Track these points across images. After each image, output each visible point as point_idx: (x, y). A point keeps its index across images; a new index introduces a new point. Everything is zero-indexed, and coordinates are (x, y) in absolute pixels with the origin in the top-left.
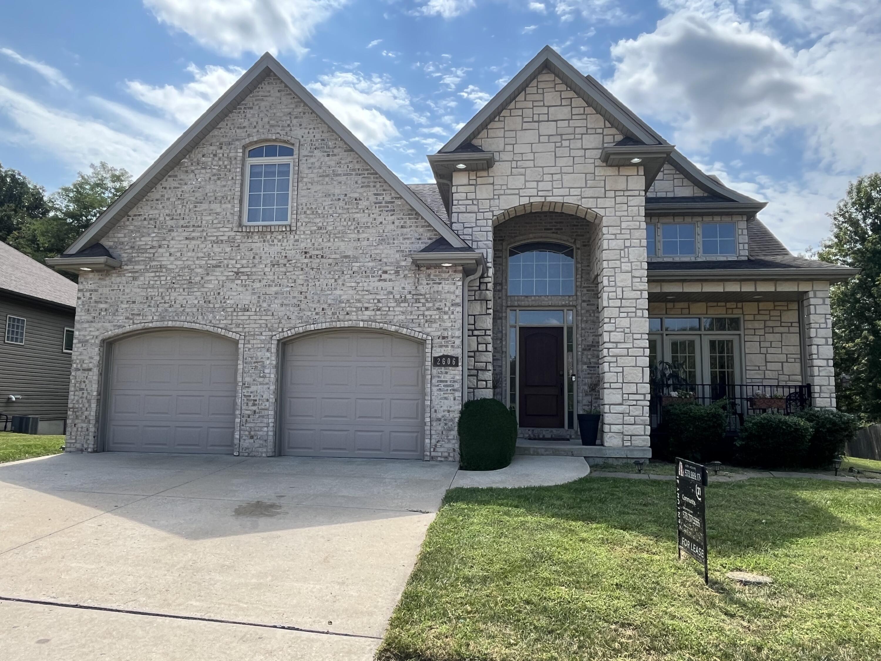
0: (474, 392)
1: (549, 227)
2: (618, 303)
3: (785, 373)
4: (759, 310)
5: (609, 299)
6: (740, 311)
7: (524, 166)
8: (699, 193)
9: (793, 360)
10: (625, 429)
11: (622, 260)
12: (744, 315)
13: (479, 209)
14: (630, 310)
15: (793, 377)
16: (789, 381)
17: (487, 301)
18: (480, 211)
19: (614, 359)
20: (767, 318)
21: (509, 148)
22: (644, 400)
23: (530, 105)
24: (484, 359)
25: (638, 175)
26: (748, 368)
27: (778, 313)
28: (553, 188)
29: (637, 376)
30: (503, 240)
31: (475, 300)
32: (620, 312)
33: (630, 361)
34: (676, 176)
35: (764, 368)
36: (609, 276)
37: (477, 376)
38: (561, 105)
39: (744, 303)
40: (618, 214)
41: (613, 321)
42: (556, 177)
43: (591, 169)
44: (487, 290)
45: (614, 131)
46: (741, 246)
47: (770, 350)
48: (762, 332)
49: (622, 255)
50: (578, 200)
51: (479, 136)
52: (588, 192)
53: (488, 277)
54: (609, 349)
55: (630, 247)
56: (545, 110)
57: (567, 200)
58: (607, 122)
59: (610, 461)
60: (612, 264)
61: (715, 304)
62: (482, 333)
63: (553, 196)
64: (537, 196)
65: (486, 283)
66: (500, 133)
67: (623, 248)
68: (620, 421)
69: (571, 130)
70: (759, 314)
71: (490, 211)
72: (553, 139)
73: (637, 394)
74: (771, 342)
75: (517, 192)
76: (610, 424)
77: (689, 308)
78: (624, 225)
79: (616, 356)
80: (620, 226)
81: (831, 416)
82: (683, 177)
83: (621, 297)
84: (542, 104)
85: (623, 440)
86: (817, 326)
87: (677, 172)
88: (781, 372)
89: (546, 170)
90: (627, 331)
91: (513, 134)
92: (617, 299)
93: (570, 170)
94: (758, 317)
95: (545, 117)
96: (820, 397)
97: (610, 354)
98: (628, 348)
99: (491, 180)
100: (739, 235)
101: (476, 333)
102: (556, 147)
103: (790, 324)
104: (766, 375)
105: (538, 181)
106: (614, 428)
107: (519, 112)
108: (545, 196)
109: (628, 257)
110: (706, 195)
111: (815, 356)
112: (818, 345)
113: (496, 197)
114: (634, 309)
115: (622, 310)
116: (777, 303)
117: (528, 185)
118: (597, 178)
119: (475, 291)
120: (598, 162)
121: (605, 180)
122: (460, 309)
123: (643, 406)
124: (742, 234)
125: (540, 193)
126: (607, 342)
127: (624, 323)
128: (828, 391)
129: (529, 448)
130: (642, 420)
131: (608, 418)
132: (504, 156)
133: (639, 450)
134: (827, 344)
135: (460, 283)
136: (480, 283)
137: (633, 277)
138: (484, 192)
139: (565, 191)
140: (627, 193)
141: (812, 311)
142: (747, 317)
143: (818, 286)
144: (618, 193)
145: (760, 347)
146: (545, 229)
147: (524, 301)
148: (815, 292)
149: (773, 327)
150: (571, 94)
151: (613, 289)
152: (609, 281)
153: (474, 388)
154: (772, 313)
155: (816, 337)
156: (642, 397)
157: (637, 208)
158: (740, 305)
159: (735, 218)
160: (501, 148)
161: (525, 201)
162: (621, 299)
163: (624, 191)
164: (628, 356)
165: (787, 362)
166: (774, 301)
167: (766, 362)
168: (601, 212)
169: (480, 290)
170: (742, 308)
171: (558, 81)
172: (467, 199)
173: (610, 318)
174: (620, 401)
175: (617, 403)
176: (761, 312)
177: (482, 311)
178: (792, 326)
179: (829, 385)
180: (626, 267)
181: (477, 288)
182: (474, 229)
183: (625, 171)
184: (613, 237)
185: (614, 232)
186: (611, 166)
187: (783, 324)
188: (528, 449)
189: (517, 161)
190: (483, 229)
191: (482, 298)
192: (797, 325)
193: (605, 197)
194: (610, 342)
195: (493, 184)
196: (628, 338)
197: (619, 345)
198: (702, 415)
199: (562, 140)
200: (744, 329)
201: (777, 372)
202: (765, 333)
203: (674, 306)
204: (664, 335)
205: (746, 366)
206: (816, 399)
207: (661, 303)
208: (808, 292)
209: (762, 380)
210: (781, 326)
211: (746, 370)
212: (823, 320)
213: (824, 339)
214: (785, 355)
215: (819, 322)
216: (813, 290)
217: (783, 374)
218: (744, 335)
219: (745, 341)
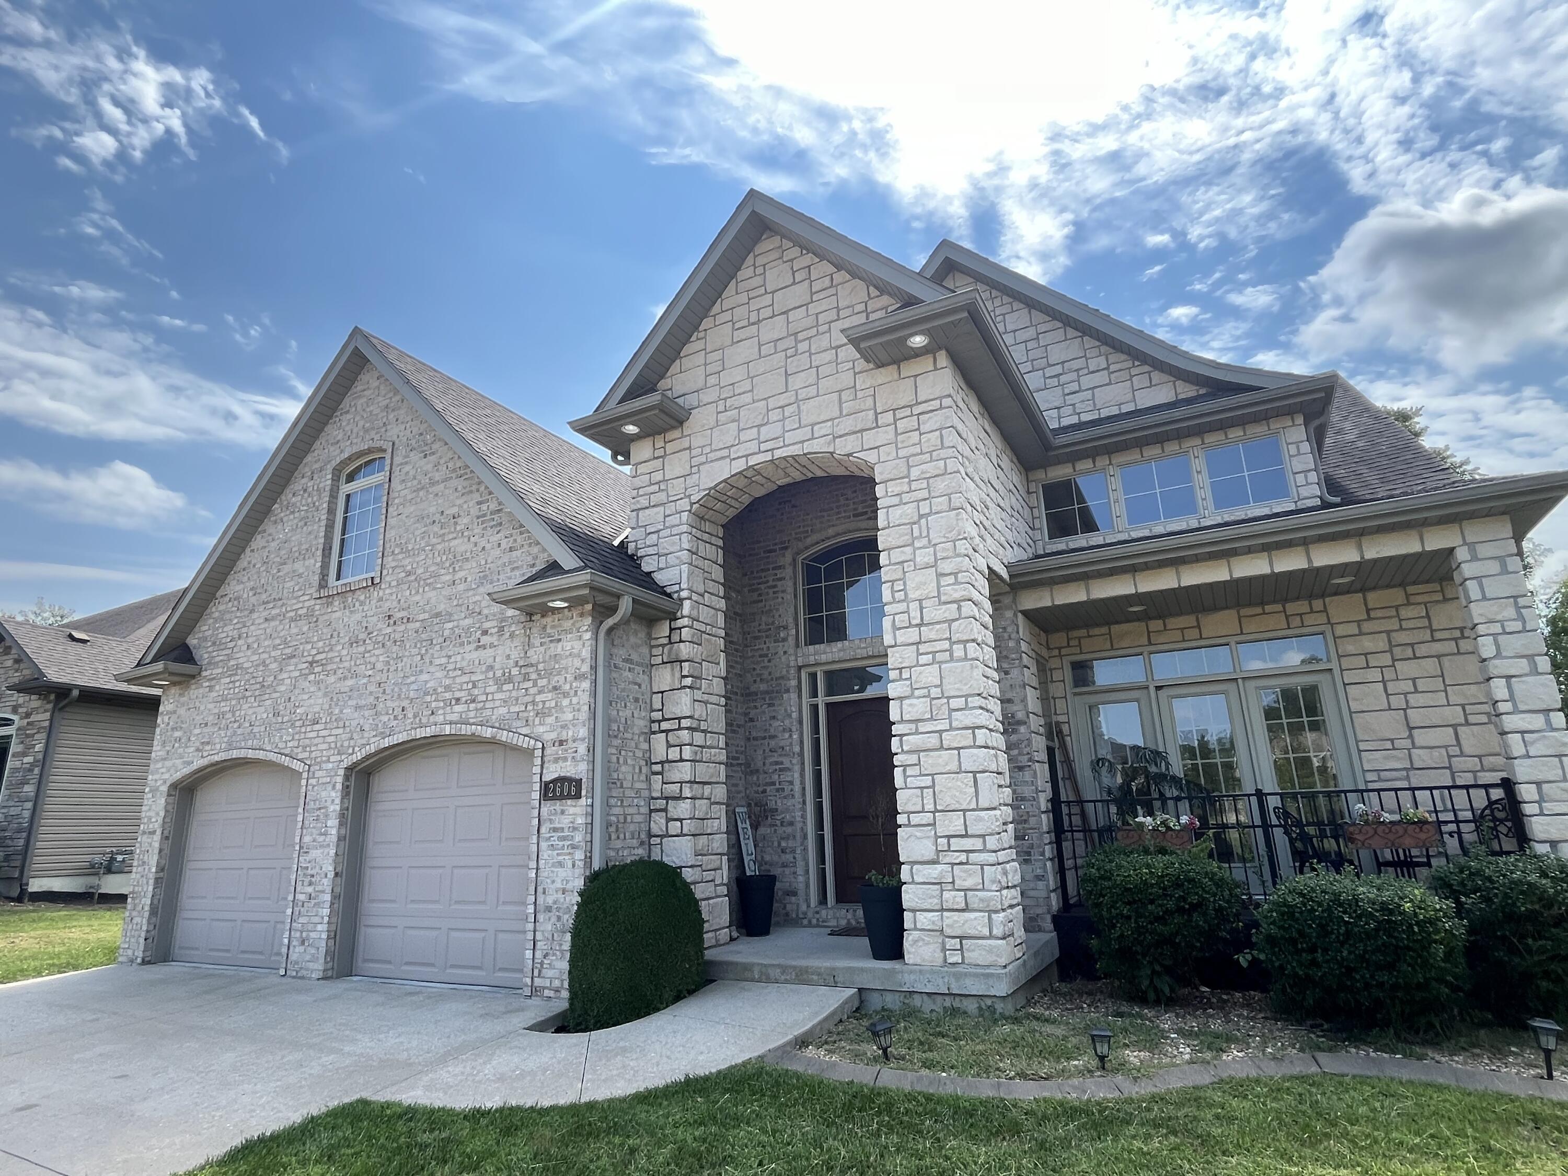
0: (661, 844)
1: (860, 510)
2: (912, 635)
3: (1467, 750)
4: (1368, 611)
5: (895, 628)
6: (1321, 618)
7: (737, 404)
8: (1187, 391)
9: (1483, 719)
10: (946, 922)
11: (917, 544)
12: (1332, 625)
13: (668, 496)
14: (939, 646)
15: (1493, 759)
16: (1483, 770)
17: (681, 661)
18: (671, 499)
19: (913, 759)
20: (1393, 624)
21: (712, 380)
22: (984, 850)
23: (743, 298)
24: (676, 776)
25: (936, 369)
26: (1362, 746)
27: (1417, 611)
28: (785, 431)
29: (965, 793)
30: (786, 548)
31: (663, 663)
32: (919, 654)
33: (946, 760)
34: (1134, 371)
35: (1407, 743)
36: (893, 581)
37: (665, 810)
38: (794, 283)
39: (1327, 600)
40: (902, 453)
41: (906, 675)
42: (788, 411)
43: (846, 379)
44: (681, 641)
45: (885, 300)
46: (1300, 479)
47: (1413, 699)
48: (1385, 659)
49: (916, 533)
50: (829, 444)
51: (669, 374)
52: (847, 424)
53: (683, 617)
54: (901, 736)
55: (929, 514)
56: (767, 299)
57: (808, 448)
58: (871, 288)
59: (917, 1001)
60: (896, 556)
61: (1259, 610)
62: (673, 725)
63: (785, 446)
64: (760, 452)
65: (680, 629)
66: (699, 359)
67: (916, 518)
68: (935, 903)
69: (810, 321)
70: (1369, 618)
71: (686, 497)
72: (781, 345)
73: (966, 836)
74: (1414, 680)
75: (725, 453)
76: (914, 911)
77: (1199, 627)
78: (915, 473)
79: (917, 751)
80: (908, 476)
81: (1533, 878)
82: (1149, 369)
83: (918, 621)
84: (762, 290)
85: (944, 950)
86: (1497, 628)
87: (1137, 363)
88: (1455, 751)
89: (772, 403)
90: (935, 692)
91: (717, 356)
92: (910, 626)
93: (812, 391)
94: (1367, 627)
95: (767, 312)
96: (1541, 814)
97: (905, 748)
98: (940, 732)
99: (685, 443)
100: (1290, 456)
101: (665, 725)
102: (787, 357)
103: (1457, 634)
104: (1414, 757)
105: (759, 426)
106: (924, 919)
107: (727, 316)
108: (772, 450)
109: (928, 536)
110: (1202, 391)
111: (1505, 707)
112: (1509, 677)
113: (695, 470)
114: (946, 644)
115: (923, 648)
116: (1411, 589)
117: (744, 436)
118: (860, 394)
119: (663, 646)
120: (861, 364)
121: (874, 396)
122: (586, 685)
123: (982, 866)
124: (1299, 454)
125: (764, 447)
126: (899, 722)
127: (929, 675)
128: (1566, 796)
129: (753, 965)
130: (982, 900)
131: (909, 897)
132: (705, 397)
133: (976, 975)
134: (1535, 671)
135: (588, 636)
136: (671, 630)
137: (940, 575)
138: (676, 466)
139: (805, 433)
140: (917, 410)
141: (1471, 595)
142: (1340, 630)
143: (1475, 531)
144: (900, 414)
145: (1388, 695)
146: (854, 516)
147: (825, 653)
148: (1472, 546)
149: (1412, 645)
150: (808, 259)
151: (902, 607)
152: (893, 592)
153: (662, 837)
154: (1404, 613)
155: (1498, 655)
156: (977, 844)
157: (938, 433)
158: (1318, 604)
159: (1275, 424)
160: (700, 384)
161: (739, 465)
162: (919, 626)
163: (911, 406)
164: (942, 748)
165: (1467, 723)
166: (1403, 585)
167: (1411, 729)
168: (871, 457)
169: (670, 643)
170: (1325, 610)
171: (787, 244)
172: (652, 484)
173: (900, 669)
174: (930, 854)
175: (925, 859)
176: (1372, 614)
177: (673, 681)
178: (1463, 637)
179: (1564, 779)
180: (923, 557)
181: (665, 641)
182: (661, 534)
183: (909, 369)
184: (896, 500)
185: (897, 490)
186: (880, 365)
187: (1438, 635)
188: (747, 967)
189: (725, 399)
190: (675, 531)
191: (673, 657)
193: (878, 427)
194: (902, 721)
195: (690, 448)
196: (939, 709)
197: (923, 727)
198: (1145, 883)
199: (797, 342)
200: (1339, 657)
201: (1443, 751)
202: (1394, 660)
203: (1165, 626)
204: (1152, 690)
205: (1357, 742)
206: (1534, 819)
207: (1136, 624)
208: (1452, 550)
209: (1404, 773)
210: (1434, 640)
211: (1360, 751)
212: (1511, 612)
213: (1524, 660)
214: (1459, 709)
215: (1499, 617)
216: (1465, 543)
217: (1462, 754)
218: (1342, 670)
219: (1345, 685)
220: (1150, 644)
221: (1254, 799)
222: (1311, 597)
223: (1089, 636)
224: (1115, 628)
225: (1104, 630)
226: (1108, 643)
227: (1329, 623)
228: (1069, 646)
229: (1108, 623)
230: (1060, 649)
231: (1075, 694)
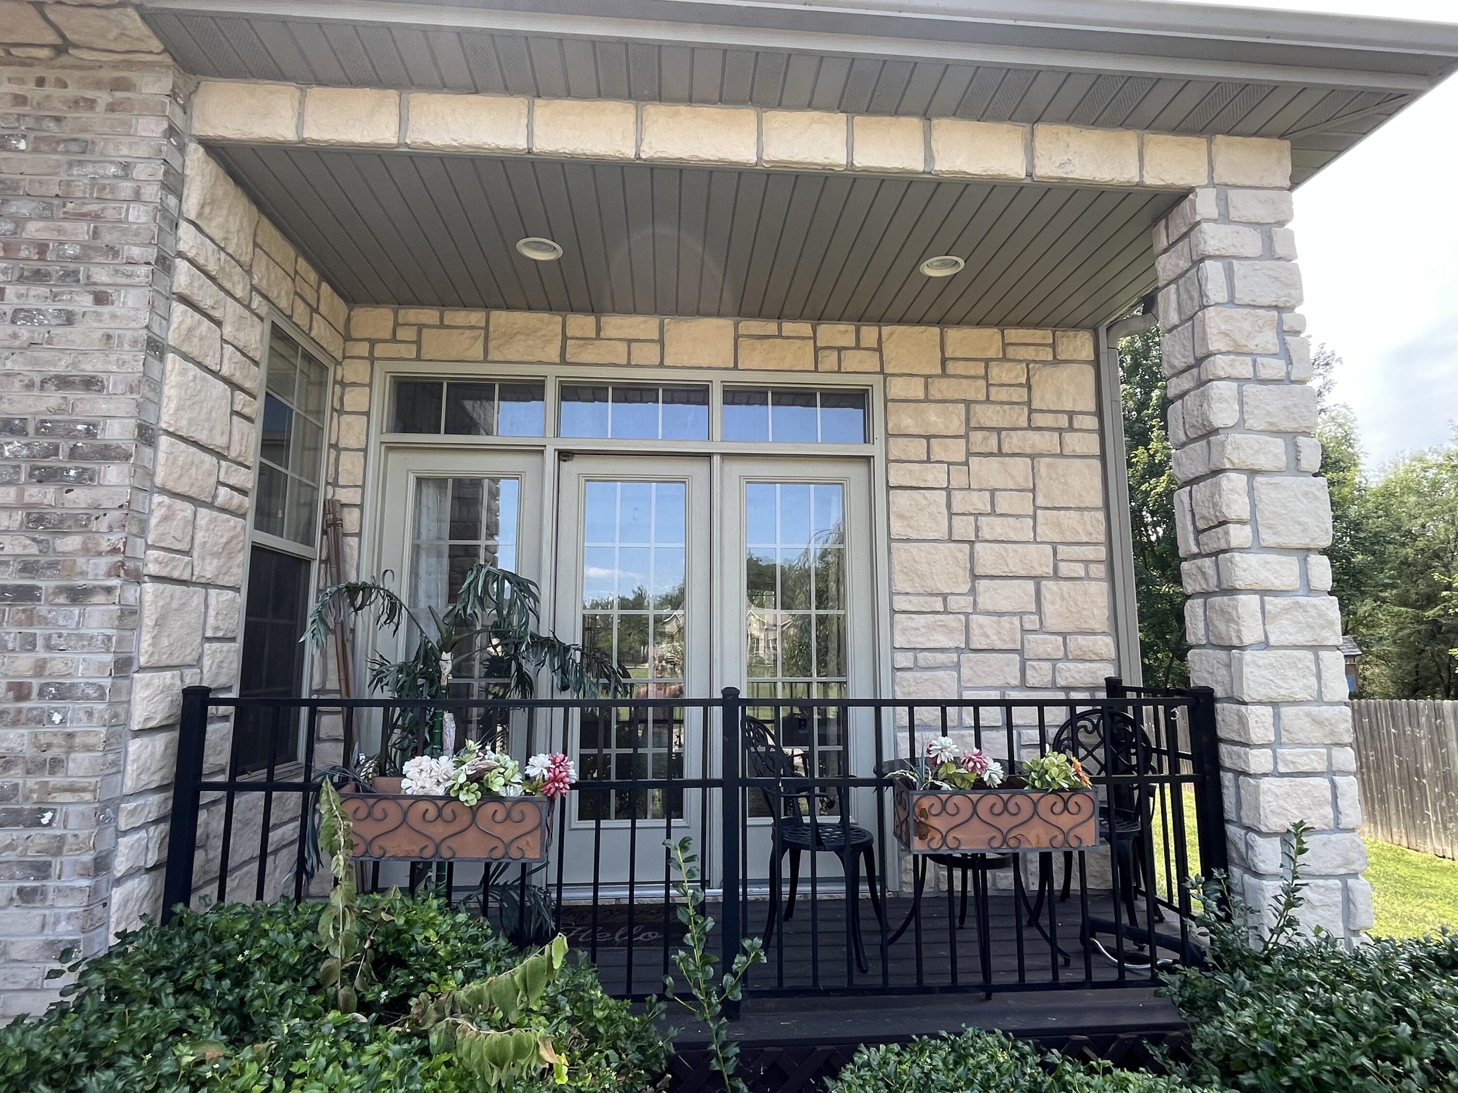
3: (1051, 623)
4: (944, 361)
6: (871, 362)
9: (1079, 570)
12: (886, 376)
15: (1080, 639)
16: (1067, 657)
20: (976, 390)
26: (901, 603)
27: (1015, 373)
35: (962, 603)
39: (886, 330)
47: (992, 527)
48: (956, 451)
61: (771, 327)
70: (944, 374)
74: (993, 492)
77: (661, 342)
86: (1244, 369)
88: (1031, 622)
94: (942, 388)
103: (1064, 421)
104: (975, 631)
111: (1239, 535)
112: (1253, 473)
116: (1014, 334)
128: (1317, 735)
134: (1295, 466)
141: (1216, 290)
142: (898, 388)
145: (951, 514)
148: (1223, 189)
149: (999, 430)
154: (998, 373)
155: (1240, 426)
158: (869, 333)
165: (1056, 576)
166: (1001, 324)
167: (975, 577)
170: (879, 349)
176: (953, 368)
178: (1071, 428)
179: (1319, 700)
187: (1040, 420)
192: (1092, 422)
200: (888, 435)
201: (1016, 620)
202: (969, 454)
203: (599, 330)
204: (550, 456)
205: (891, 594)
206: (1266, 784)
207: (545, 316)
208: (1191, 190)
209: (955, 657)
210: (1030, 428)
211: (893, 612)
212: (1268, 340)
213: (1280, 442)
214: (1049, 549)
215: (1251, 346)
216: (1211, 183)
217: (1041, 629)
218: (888, 461)
219: (889, 488)
220: (563, 361)
221: (717, 712)
222: (860, 319)
223: (442, 326)
224: (500, 317)
225: (476, 317)
226: (480, 344)
227: (882, 372)
228: (394, 339)
229: (488, 306)
230: (373, 342)
231: (391, 448)
